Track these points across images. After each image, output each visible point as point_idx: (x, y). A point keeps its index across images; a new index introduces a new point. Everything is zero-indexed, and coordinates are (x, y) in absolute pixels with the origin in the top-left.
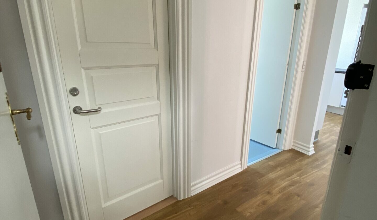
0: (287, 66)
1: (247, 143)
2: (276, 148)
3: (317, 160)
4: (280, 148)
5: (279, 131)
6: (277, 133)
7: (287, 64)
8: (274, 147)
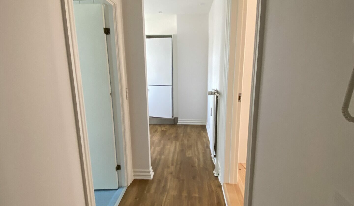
0: (111, 95)
1: (92, 195)
2: (119, 188)
3: (160, 181)
4: (123, 186)
5: (118, 168)
6: (116, 171)
7: (111, 93)
8: (117, 188)
